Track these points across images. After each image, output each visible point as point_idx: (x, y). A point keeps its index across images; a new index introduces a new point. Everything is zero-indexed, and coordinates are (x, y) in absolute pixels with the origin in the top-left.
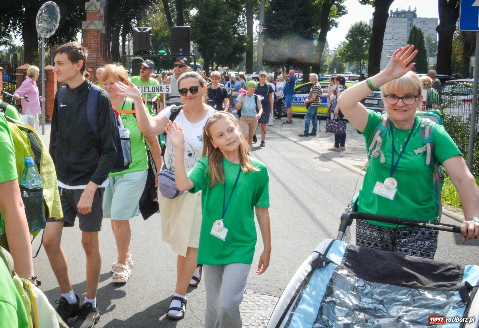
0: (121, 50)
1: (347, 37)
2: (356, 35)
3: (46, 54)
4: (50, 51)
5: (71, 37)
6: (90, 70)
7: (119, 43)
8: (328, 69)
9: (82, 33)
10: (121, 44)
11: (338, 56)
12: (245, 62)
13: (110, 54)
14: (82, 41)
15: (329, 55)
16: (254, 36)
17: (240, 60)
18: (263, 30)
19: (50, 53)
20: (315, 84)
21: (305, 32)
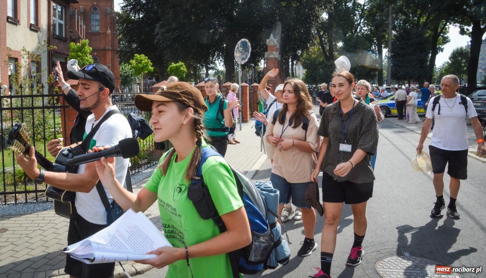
0: (290, 71)
1: (450, 58)
2: (456, 57)
3: (240, 75)
4: (242, 73)
5: (256, 63)
6: (271, 85)
7: (289, 67)
8: (436, 81)
9: (264, 60)
10: (290, 67)
11: (444, 72)
12: (377, 78)
13: (284, 74)
14: (264, 66)
15: (436, 71)
16: (383, 59)
17: (375, 76)
18: (391, 55)
19: (242, 74)
20: (433, 92)
21: (421, 55)
